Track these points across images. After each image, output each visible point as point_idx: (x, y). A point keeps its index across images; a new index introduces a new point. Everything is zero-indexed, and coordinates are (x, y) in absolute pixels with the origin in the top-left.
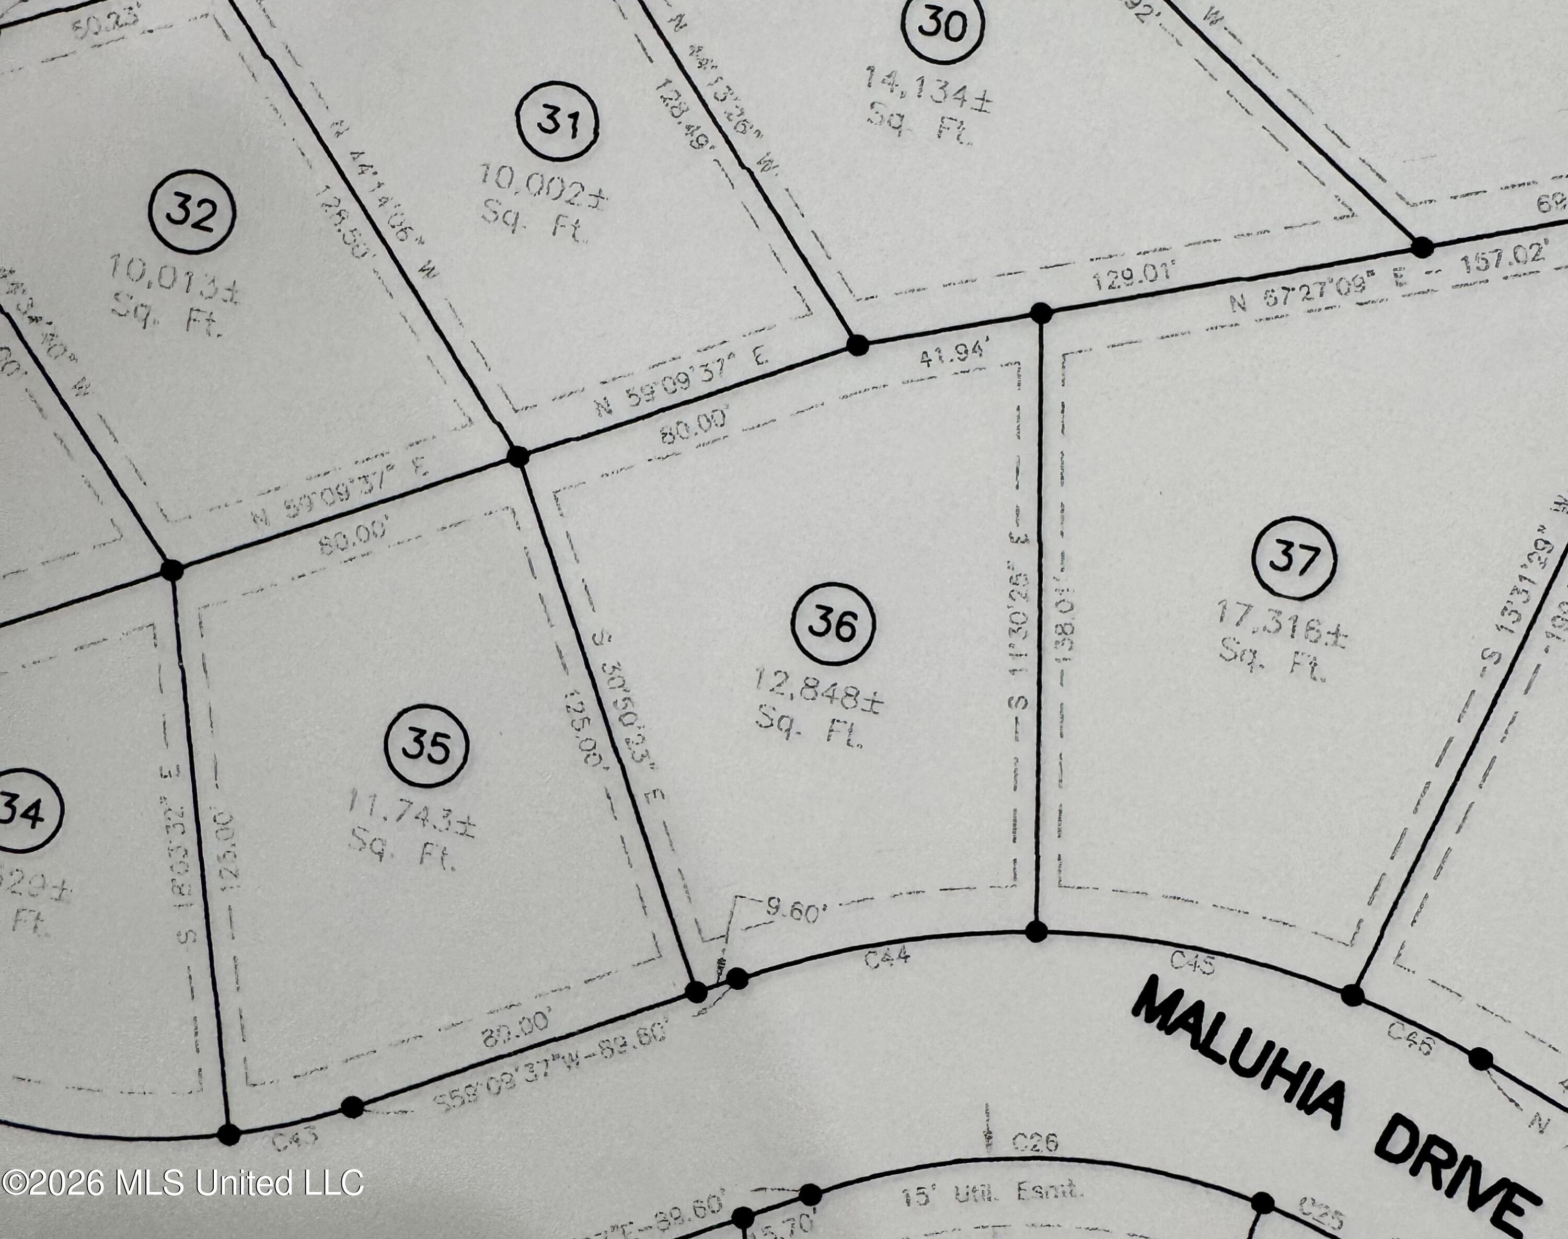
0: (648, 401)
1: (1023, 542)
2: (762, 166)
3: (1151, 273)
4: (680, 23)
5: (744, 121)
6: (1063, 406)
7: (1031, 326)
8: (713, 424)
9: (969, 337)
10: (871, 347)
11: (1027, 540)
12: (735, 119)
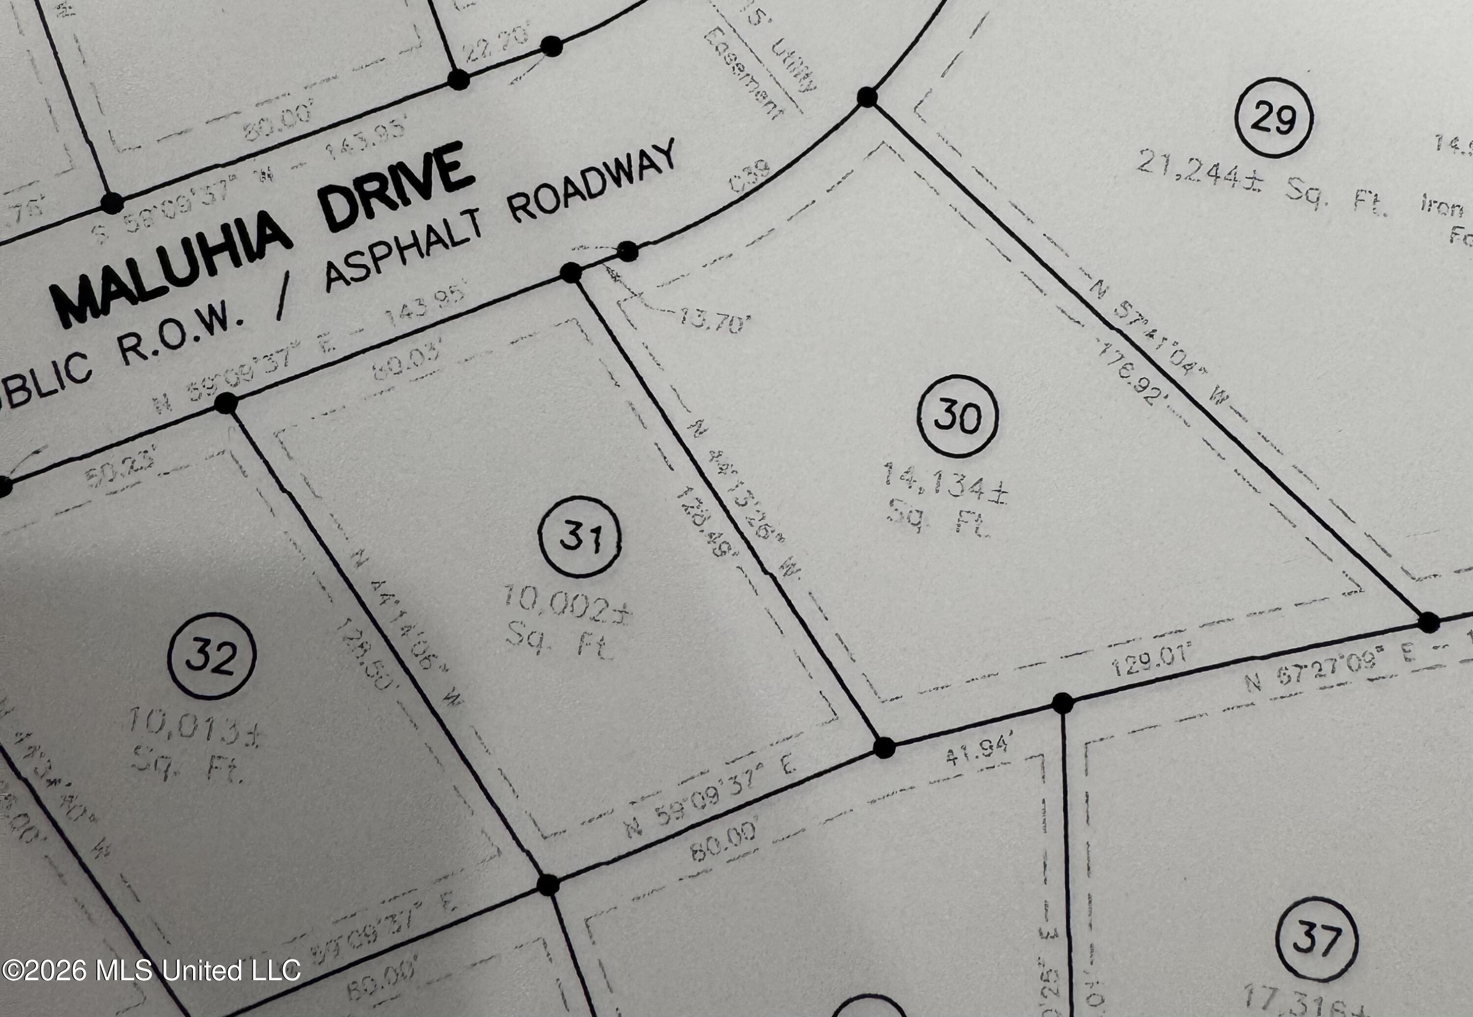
0: (677, 818)
1: (1052, 937)
2: (785, 571)
3: (1168, 657)
4: (699, 429)
5: (765, 525)
6: (1087, 796)
7: (1054, 717)
8: (743, 837)
9: (993, 732)
10: (898, 748)
11: (1056, 935)
12: (757, 524)
